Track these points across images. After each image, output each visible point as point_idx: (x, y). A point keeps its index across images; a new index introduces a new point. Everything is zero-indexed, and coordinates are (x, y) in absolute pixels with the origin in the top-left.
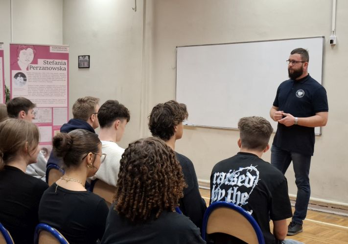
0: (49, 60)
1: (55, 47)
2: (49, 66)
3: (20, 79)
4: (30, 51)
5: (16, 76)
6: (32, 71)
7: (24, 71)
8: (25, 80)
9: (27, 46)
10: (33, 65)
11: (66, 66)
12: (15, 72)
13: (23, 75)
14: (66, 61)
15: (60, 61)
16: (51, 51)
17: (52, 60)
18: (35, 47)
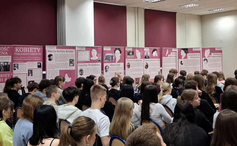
0: (215, 53)
1: (217, 48)
2: (215, 56)
3: (206, 61)
4: (209, 50)
5: (204, 60)
6: (209, 58)
7: (207, 58)
8: (207, 62)
9: (207, 49)
10: (210, 56)
11: (221, 55)
12: (204, 59)
13: (206, 60)
14: (221, 53)
15: (219, 53)
16: (216, 50)
17: (216, 53)
18: (210, 49)
